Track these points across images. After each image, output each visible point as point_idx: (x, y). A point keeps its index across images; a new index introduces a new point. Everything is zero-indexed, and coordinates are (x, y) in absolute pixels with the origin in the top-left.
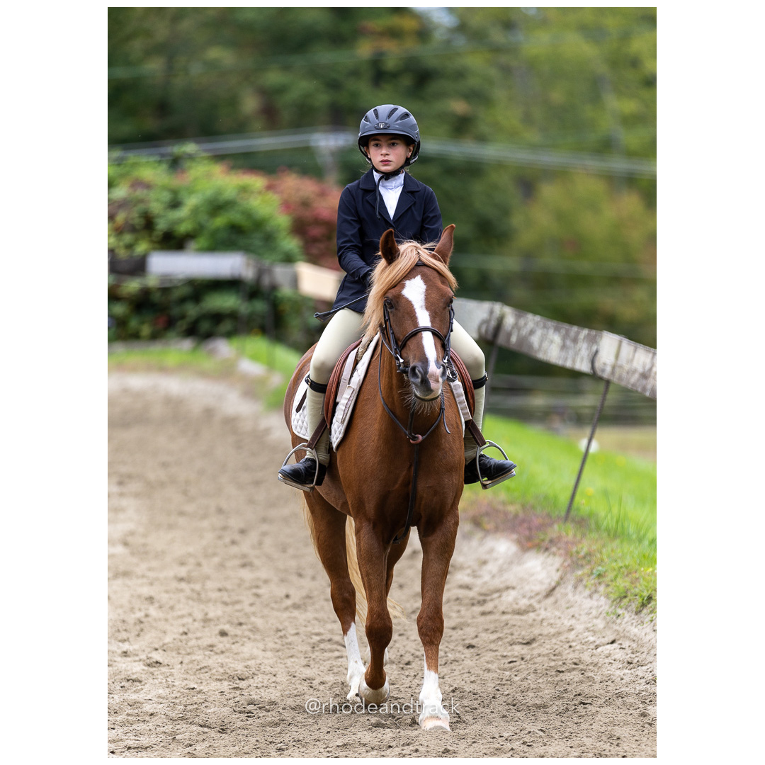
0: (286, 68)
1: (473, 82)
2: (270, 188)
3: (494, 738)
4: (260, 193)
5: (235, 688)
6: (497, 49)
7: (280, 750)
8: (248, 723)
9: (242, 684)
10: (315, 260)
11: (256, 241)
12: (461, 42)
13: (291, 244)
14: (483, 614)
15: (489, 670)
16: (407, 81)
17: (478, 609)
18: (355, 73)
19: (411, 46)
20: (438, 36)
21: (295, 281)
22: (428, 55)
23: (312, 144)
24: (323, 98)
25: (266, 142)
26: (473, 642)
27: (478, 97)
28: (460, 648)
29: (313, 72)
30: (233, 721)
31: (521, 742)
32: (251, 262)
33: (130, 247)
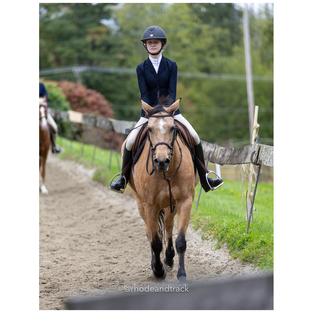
0: (63, 46)
1: (125, 48)
2: (58, 86)
3: (139, 267)
4: (55, 87)
5: (52, 254)
6: (133, 37)
7: (68, 274)
8: (57, 265)
9: (55, 252)
10: (74, 109)
11: (55, 104)
12: (121, 35)
13: (66, 104)
14: (135, 226)
15: (137, 245)
16: (103, 48)
17: (132, 224)
18: (86, 46)
19: (104, 37)
20: (113, 33)
21: (68, 117)
22: (110, 40)
23: (73, 71)
24: (76, 55)
25: (57, 70)
26: (131, 235)
27: (127, 53)
28: (127, 238)
29: (72, 47)
30: (52, 265)
31: (148, 268)
32: (53, 111)
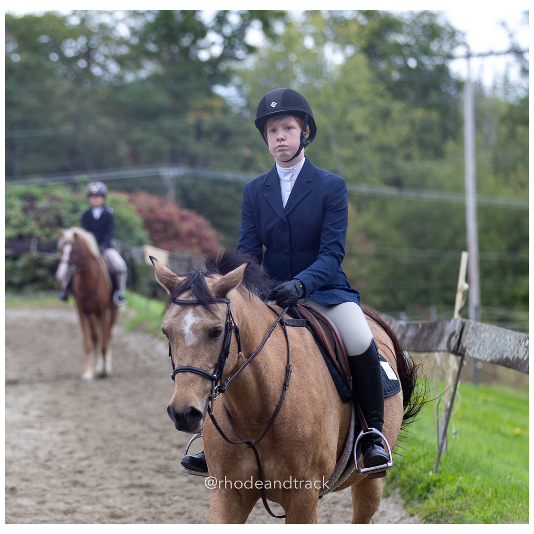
1: (254, 137)
2: (130, 201)
4: (124, 204)
11: (123, 232)
12: (247, 114)
13: (142, 234)
18: (185, 132)
19: (218, 117)
20: (235, 110)
21: (143, 256)
22: (228, 122)
23: (161, 174)
24: (166, 147)
25: (132, 173)
27: (257, 146)
32: (119, 245)
33: (48, 236)
